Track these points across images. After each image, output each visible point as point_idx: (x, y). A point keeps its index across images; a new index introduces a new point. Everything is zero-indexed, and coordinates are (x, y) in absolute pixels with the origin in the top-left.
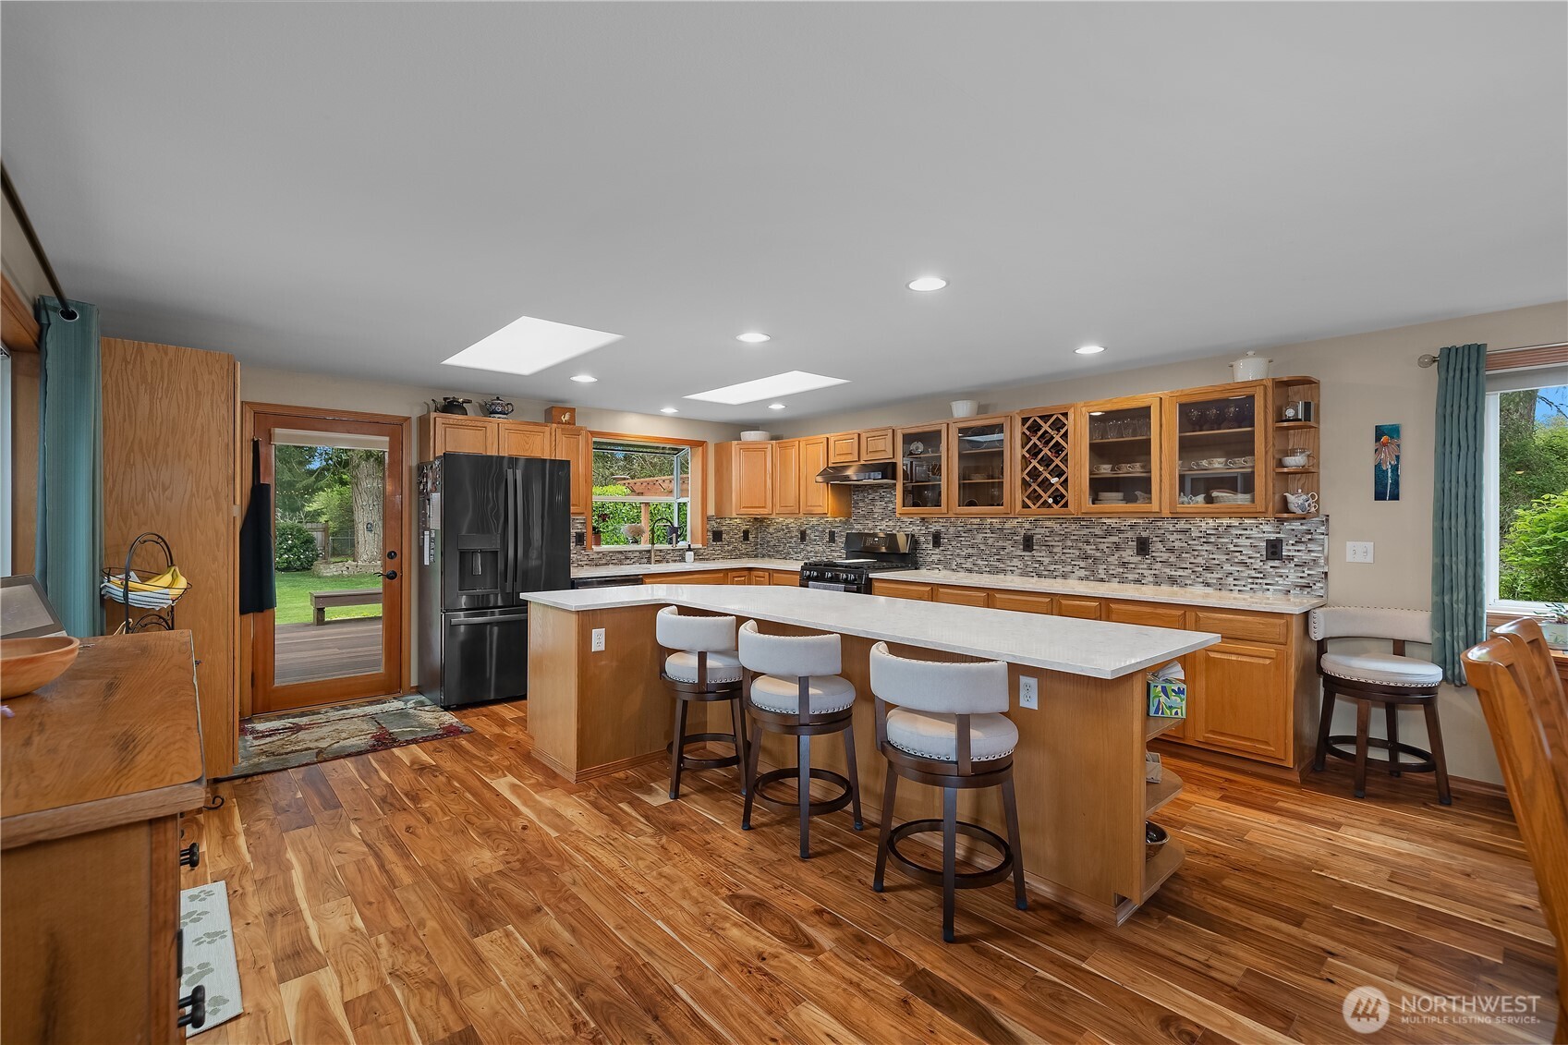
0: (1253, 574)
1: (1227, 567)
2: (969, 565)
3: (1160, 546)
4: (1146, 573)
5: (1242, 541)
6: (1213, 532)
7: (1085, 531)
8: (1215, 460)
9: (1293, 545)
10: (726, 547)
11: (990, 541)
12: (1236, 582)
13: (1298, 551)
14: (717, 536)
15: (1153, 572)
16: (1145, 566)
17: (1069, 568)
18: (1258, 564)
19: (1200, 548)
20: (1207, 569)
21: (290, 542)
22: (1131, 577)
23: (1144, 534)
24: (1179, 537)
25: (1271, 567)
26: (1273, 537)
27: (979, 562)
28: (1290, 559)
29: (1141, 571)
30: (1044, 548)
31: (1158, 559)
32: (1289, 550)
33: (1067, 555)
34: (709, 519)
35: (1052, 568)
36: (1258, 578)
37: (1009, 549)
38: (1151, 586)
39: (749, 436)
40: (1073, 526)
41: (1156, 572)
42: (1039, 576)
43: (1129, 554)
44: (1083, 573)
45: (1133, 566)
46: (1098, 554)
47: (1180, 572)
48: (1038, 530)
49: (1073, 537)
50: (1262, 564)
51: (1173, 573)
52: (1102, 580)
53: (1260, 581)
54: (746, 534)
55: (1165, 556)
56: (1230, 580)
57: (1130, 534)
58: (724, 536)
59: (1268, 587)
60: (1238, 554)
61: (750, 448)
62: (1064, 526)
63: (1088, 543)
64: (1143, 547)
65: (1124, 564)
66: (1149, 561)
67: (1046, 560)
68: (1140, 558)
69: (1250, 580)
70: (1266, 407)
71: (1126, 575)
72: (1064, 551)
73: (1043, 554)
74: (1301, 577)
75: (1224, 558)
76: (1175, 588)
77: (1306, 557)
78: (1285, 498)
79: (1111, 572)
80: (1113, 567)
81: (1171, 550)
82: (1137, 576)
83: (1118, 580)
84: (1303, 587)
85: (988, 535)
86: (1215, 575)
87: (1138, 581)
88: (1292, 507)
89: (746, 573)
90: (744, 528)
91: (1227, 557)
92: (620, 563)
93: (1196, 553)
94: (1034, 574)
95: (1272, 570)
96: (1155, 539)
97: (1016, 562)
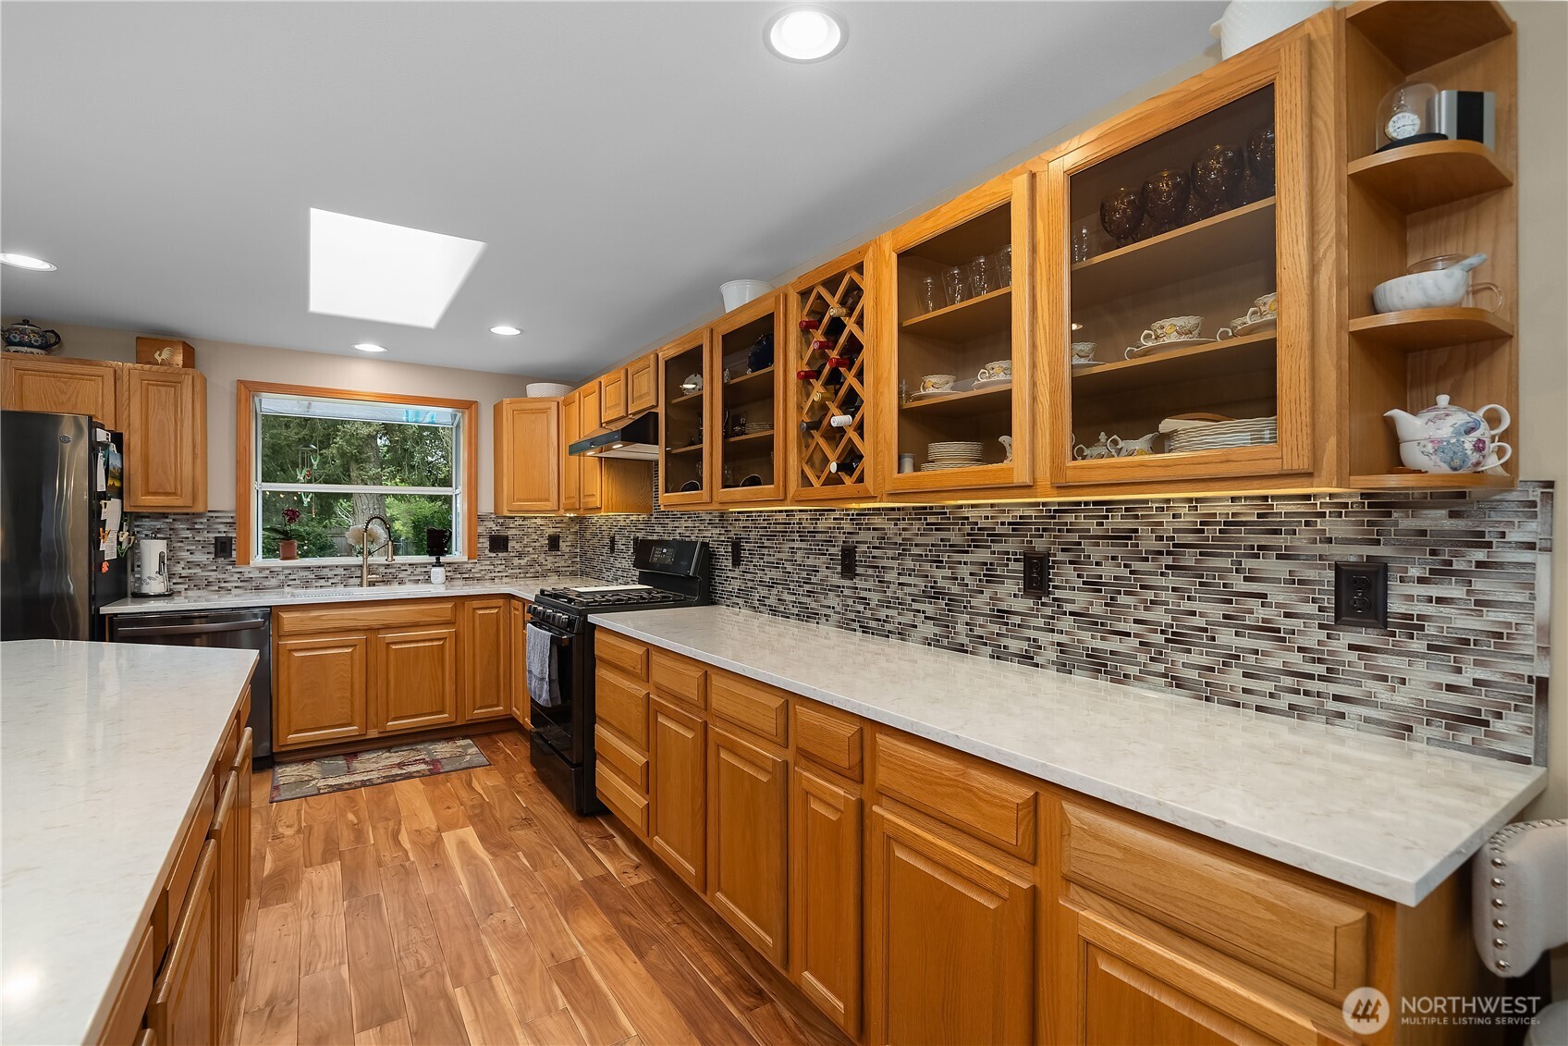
0: (1296, 659)
1: (1226, 637)
2: (772, 601)
3: (1069, 571)
4: (1044, 638)
5: (1268, 565)
6: (1190, 538)
7: (935, 537)
8: (1167, 323)
9: (1421, 580)
10: (516, 562)
11: (799, 556)
12: (1251, 684)
13: (1440, 600)
14: (499, 543)
15: (1057, 638)
16: (1040, 622)
17: (908, 618)
18: (1313, 637)
19: (1162, 582)
20: (1176, 639)
21: (305, 548)
22: (1015, 645)
23: (1040, 545)
24: (1112, 551)
25: (1351, 647)
26: (1353, 554)
27: (786, 596)
28: (1412, 625)
29: (1032, 634)
30: (870, 572)
31: (1068, 607)
32: (1410, 598)
33: (907, 590)
34: (481, 519)
35: (883, 613)
36: (1311, 677)
37: (824, 572)
38: (1052, 672)
39: (535, 390)
40: (916, 525)
41: (1063, 639)
42: (865, 630)
43: (1009, 592)
44: (929, 629)
45: (1017, 619)
46: (955, 589)
47: (1114, 644)
48: (863, 536)
49: (916, 551)
50: (1322, 634)
51: (1099, 644)
52: (961, 649)
53: (1314, 686)
54: (554, 543)
55: (1081, 600)
56: (1234, 677)
57: (1012, 545)
58: (511, 544)
59: (1342, 707)
60: (1254, 604)
61: (539, 409)
62: (902, 525)
63: (938, 563)
64: (1037, 576)
65: (1001, 615)
66: (1048, 611)
67: (874, 598)
68: (1030, 603)
69: (1288, 681)
70: (1311, 110)
71: (1004, 642)
72: (903, 579)
73: (870, 584)
74: (1450, 688)
75: (1216, 611)
76: (1103, 683)
77: (1466, 623)
78: (1390, 427)
79: (978, 631)
80: (980, 620)
81: (1094, 585)
82: (1025, 645)
83: (989, 650)
84: (1459, 720)
85: (796, 545)
86: (1195, 658)
87: (1026, 658)
88: (1413, 454)
89: (500, 602)
90: (551, 531)
91: (1226, 609)
92: (306, 584)
93: (1150, 595)
94: (856, 625)
95: (1354, 656)
96: (1061, 556)
97: (832, 600)
